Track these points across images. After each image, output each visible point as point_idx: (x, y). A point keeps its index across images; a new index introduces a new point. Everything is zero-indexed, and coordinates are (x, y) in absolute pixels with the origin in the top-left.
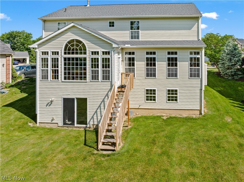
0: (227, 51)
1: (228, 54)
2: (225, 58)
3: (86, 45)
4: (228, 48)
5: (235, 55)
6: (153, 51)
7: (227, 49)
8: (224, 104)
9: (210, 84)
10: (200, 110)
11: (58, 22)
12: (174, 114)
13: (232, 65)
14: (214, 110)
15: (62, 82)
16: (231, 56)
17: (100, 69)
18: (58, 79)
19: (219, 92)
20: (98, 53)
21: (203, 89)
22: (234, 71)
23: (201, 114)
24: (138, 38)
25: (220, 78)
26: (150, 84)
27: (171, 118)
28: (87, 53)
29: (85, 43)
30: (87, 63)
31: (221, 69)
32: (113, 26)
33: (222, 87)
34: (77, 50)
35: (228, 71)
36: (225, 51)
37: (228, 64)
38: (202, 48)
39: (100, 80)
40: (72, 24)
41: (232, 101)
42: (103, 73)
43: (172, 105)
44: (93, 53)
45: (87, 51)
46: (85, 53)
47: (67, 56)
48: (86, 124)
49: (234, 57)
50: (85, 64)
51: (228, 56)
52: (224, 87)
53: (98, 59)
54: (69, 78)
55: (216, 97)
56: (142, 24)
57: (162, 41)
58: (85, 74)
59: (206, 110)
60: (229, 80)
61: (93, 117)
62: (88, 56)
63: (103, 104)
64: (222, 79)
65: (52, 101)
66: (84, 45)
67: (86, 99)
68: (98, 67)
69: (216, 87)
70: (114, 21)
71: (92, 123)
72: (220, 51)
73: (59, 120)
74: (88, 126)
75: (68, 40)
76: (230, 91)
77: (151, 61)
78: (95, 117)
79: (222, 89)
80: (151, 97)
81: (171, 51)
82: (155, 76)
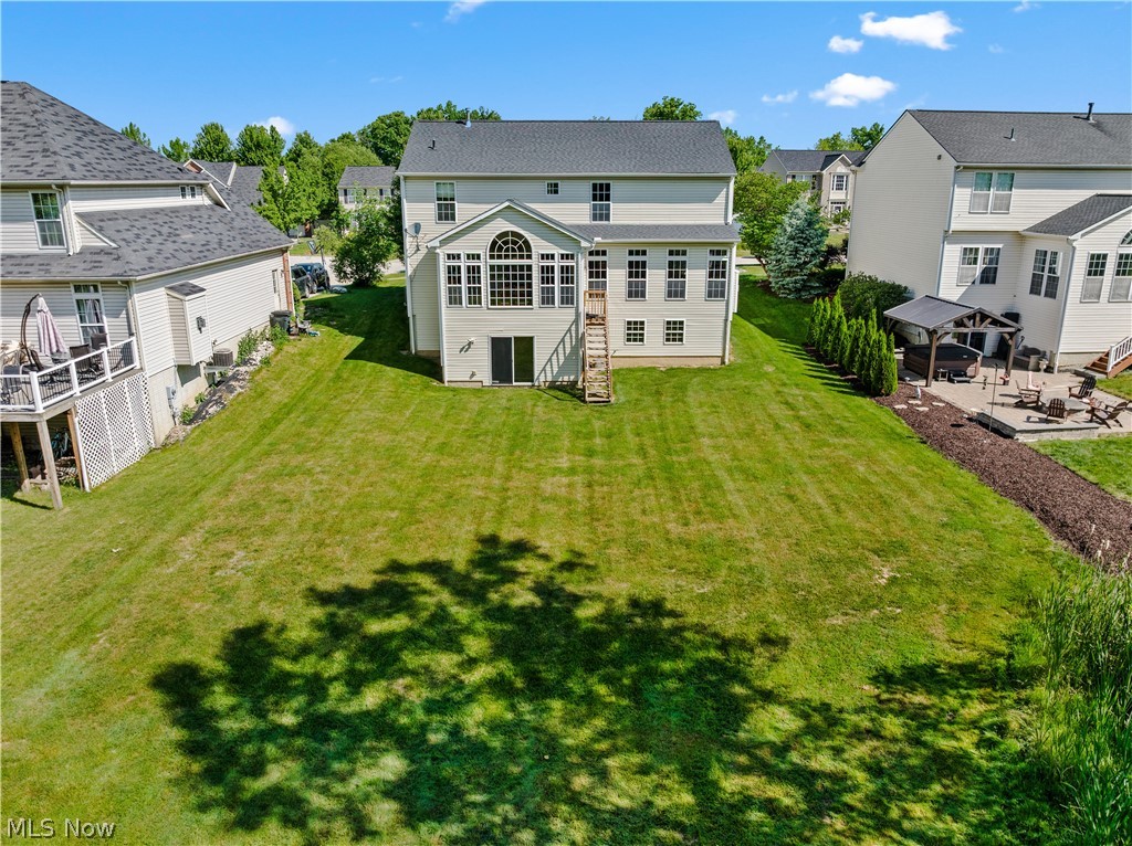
0: (789, 229)
1: (791, 238)
2: (783, 247)
3: (531, 242)
4: (794, 221)
5: (809, 241)
6: (641, 249)
7: (791, 225)
8: (768, 348)
9: (744, 312)
10: (723, 358)
11: (436, 181)
12: (676, 364)
13: (799, 266)
14: (746, 356)
15: (488, 309)
16: (799, 243)
17: (557, 285)
18: (480, 303)
19: (762, 328)
20: (553, 257)
21: (730, 318)
22: (803, 280)
23: (723, 363)
24: (608, 219)
25: (767, 298)
26: (635, 310)
27: (672, 369)
28: (533, 256)
29: (529, 239)
30: (534, 276)
31: (772, 274)
32: (556, 192)
33: (769, 316)
34: (514, 250)
35: (788, 279)
36: (785, 230)
37: (788, 261)
38: (732, 243)
39: (556, 305)
40: (507, 204)
41: (783, 344)
42: (562, 293)
43: (674, 349)
44: (543, 257)
45: (533, 254)
46: (529, 257)
47: (496, 262)
48: (532, 381)
49: (805, 245)
50: (530, 277)
51: (792, 242)
52: (774, 317)
53: (553, 267)
54: (500, 302)
55: (752, 338)
56: (615, 189)
57: (657, 227)
58: (530, 294)
59: (732, 359)
60: (789, 302)
61: (544, 369)
62: (536, 263)
63: (561, 346)
64: (773, 300)
65: (470, 343)
66: (526, 242)
67: (531, 339)
68: (553, 283)
69: (757, 317)
70: (559, 182)
71: (542, 379)
72: (774, 226)
73: (485, 375)
74: (536, 384)
75: (498, 232)
76: (786, 326)
77: (637, 267)
78: (548, 368)
79: (769, 321)
80: (635, 335)
81: (674, 248)
82: (643, 295)
